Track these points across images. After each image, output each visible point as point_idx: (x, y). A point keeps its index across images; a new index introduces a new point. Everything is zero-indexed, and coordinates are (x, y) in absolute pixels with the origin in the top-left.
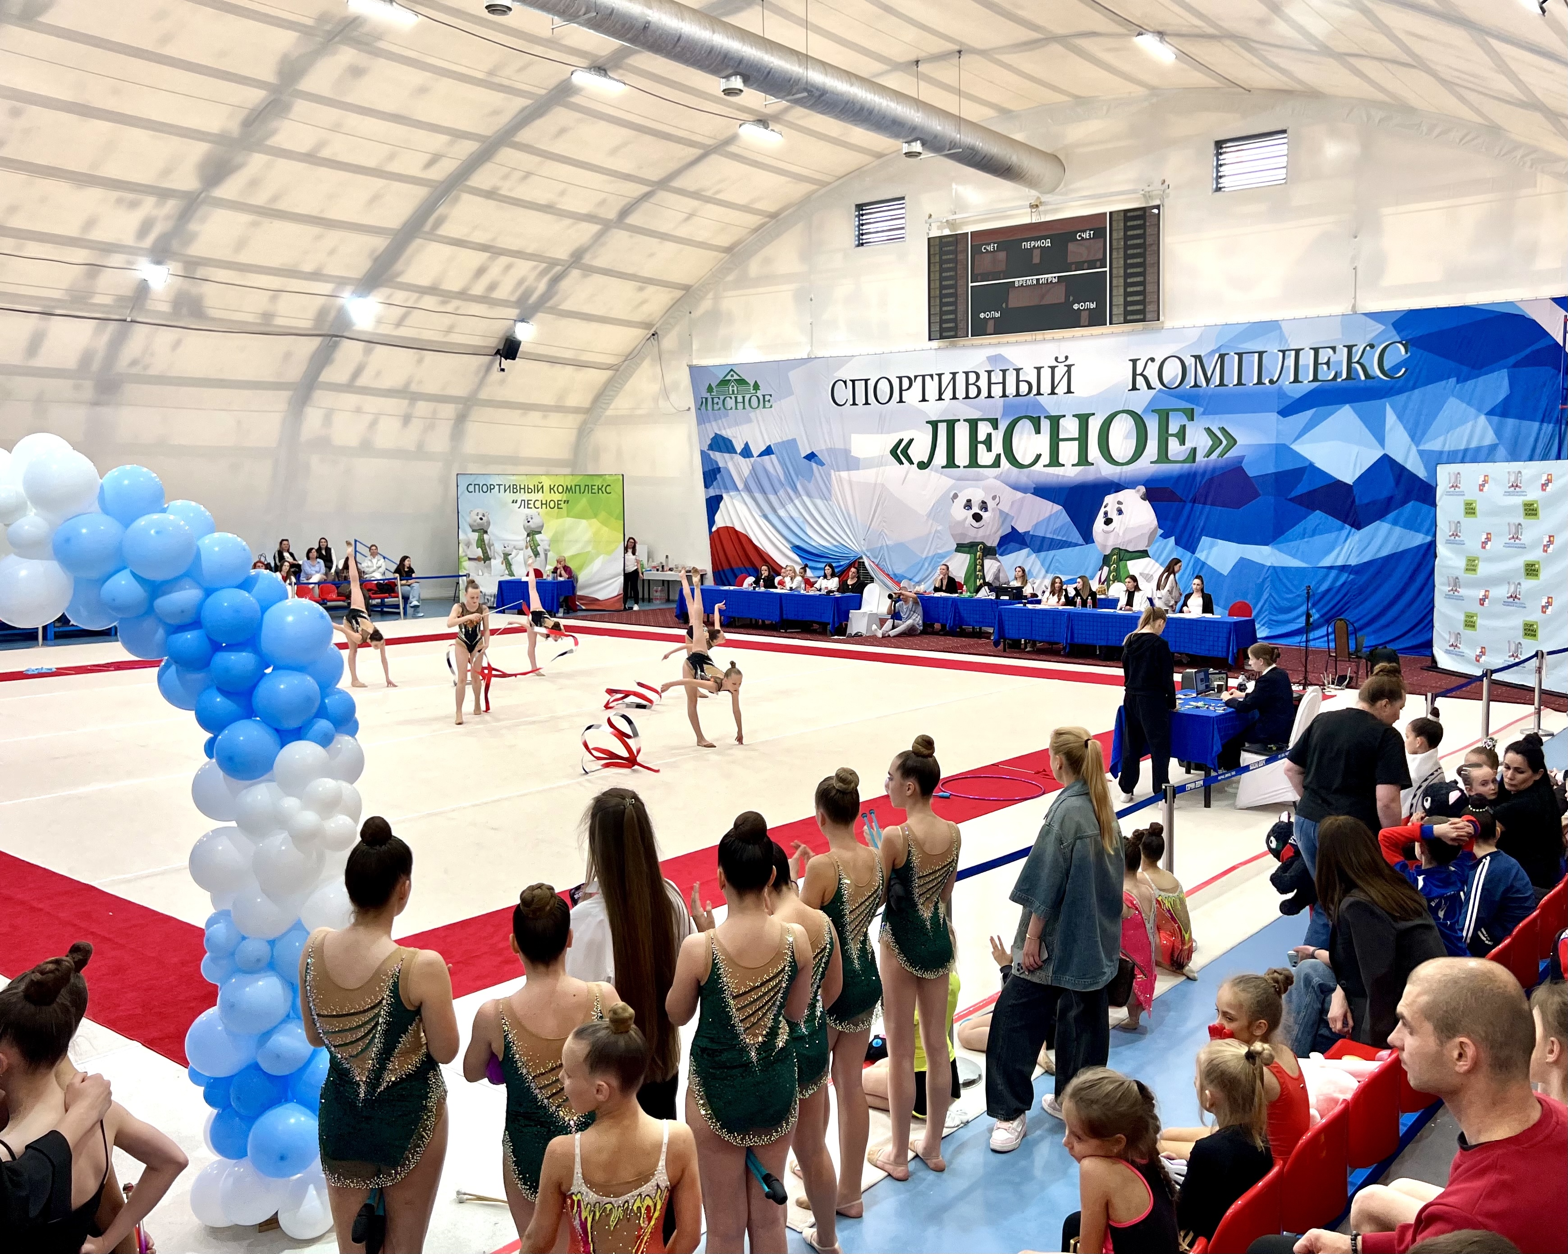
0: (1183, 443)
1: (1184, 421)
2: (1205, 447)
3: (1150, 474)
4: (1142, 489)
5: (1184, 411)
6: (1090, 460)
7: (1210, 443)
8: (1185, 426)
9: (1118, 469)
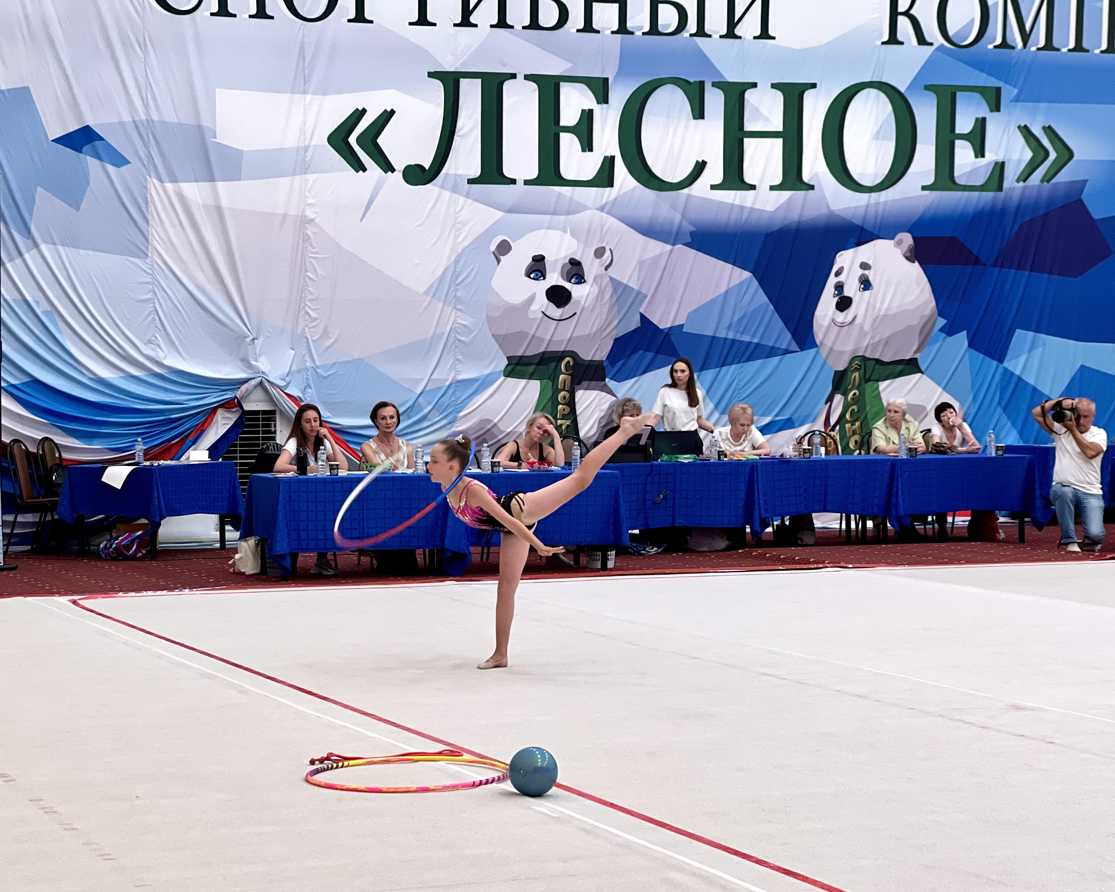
0: (980, 152)
1: (984, 111)
2: (1020, 161)
3: (921, 211)
4: (907, 239)
5: (982, 91)
6: (806, 177)
7: (1028, 154)
8: (984, 120)
9: (862, 199)
